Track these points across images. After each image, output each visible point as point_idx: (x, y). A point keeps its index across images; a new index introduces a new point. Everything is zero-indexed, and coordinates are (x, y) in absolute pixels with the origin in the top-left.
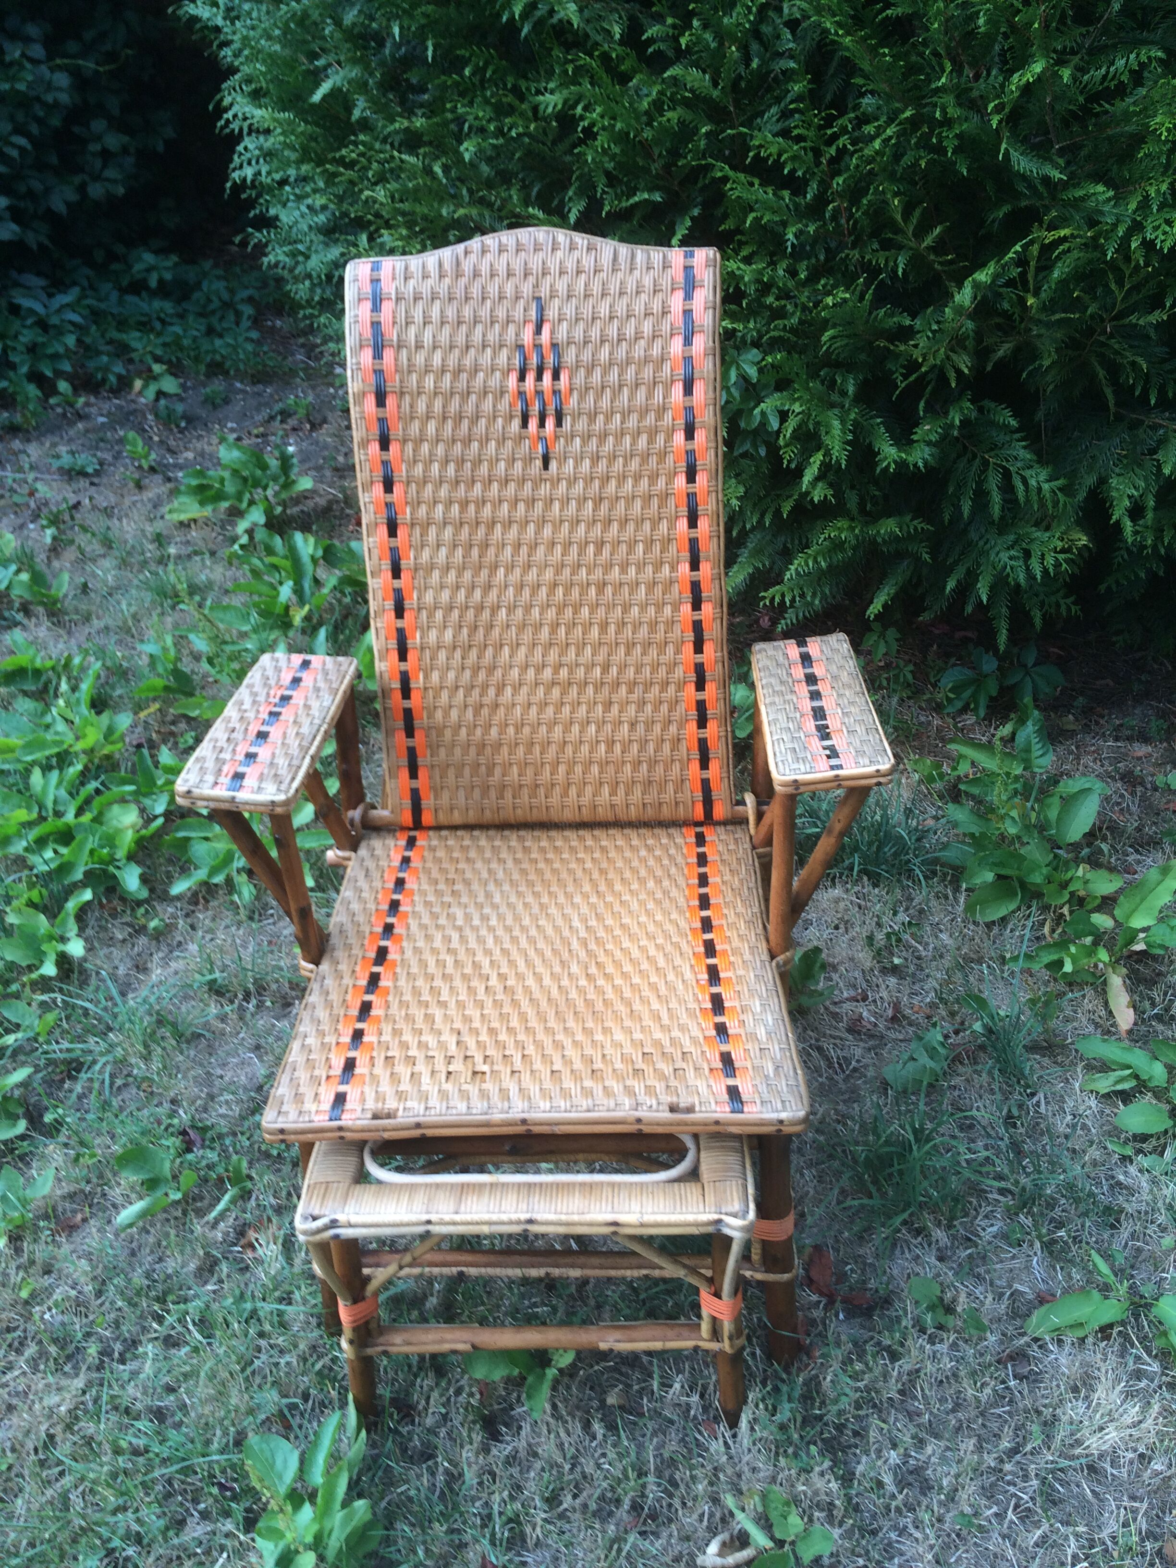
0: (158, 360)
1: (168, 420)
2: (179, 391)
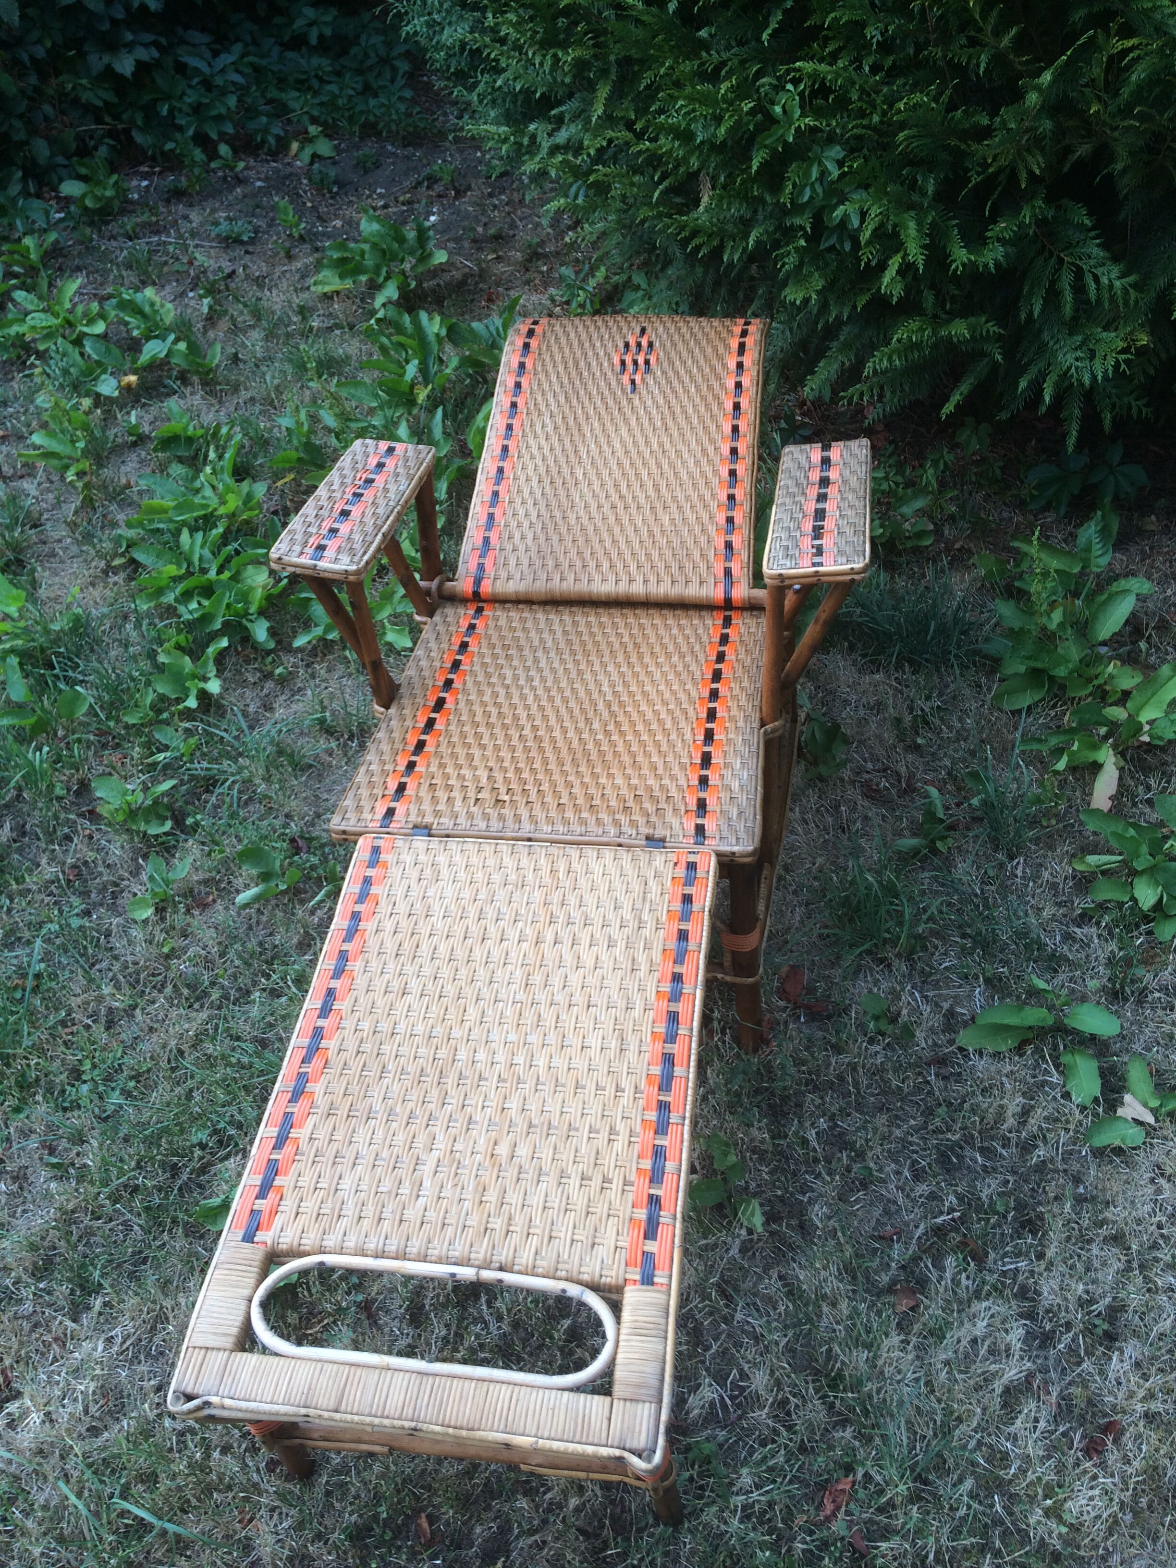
0: (314, 121)
1: (321, 185)
2: (333, 154)
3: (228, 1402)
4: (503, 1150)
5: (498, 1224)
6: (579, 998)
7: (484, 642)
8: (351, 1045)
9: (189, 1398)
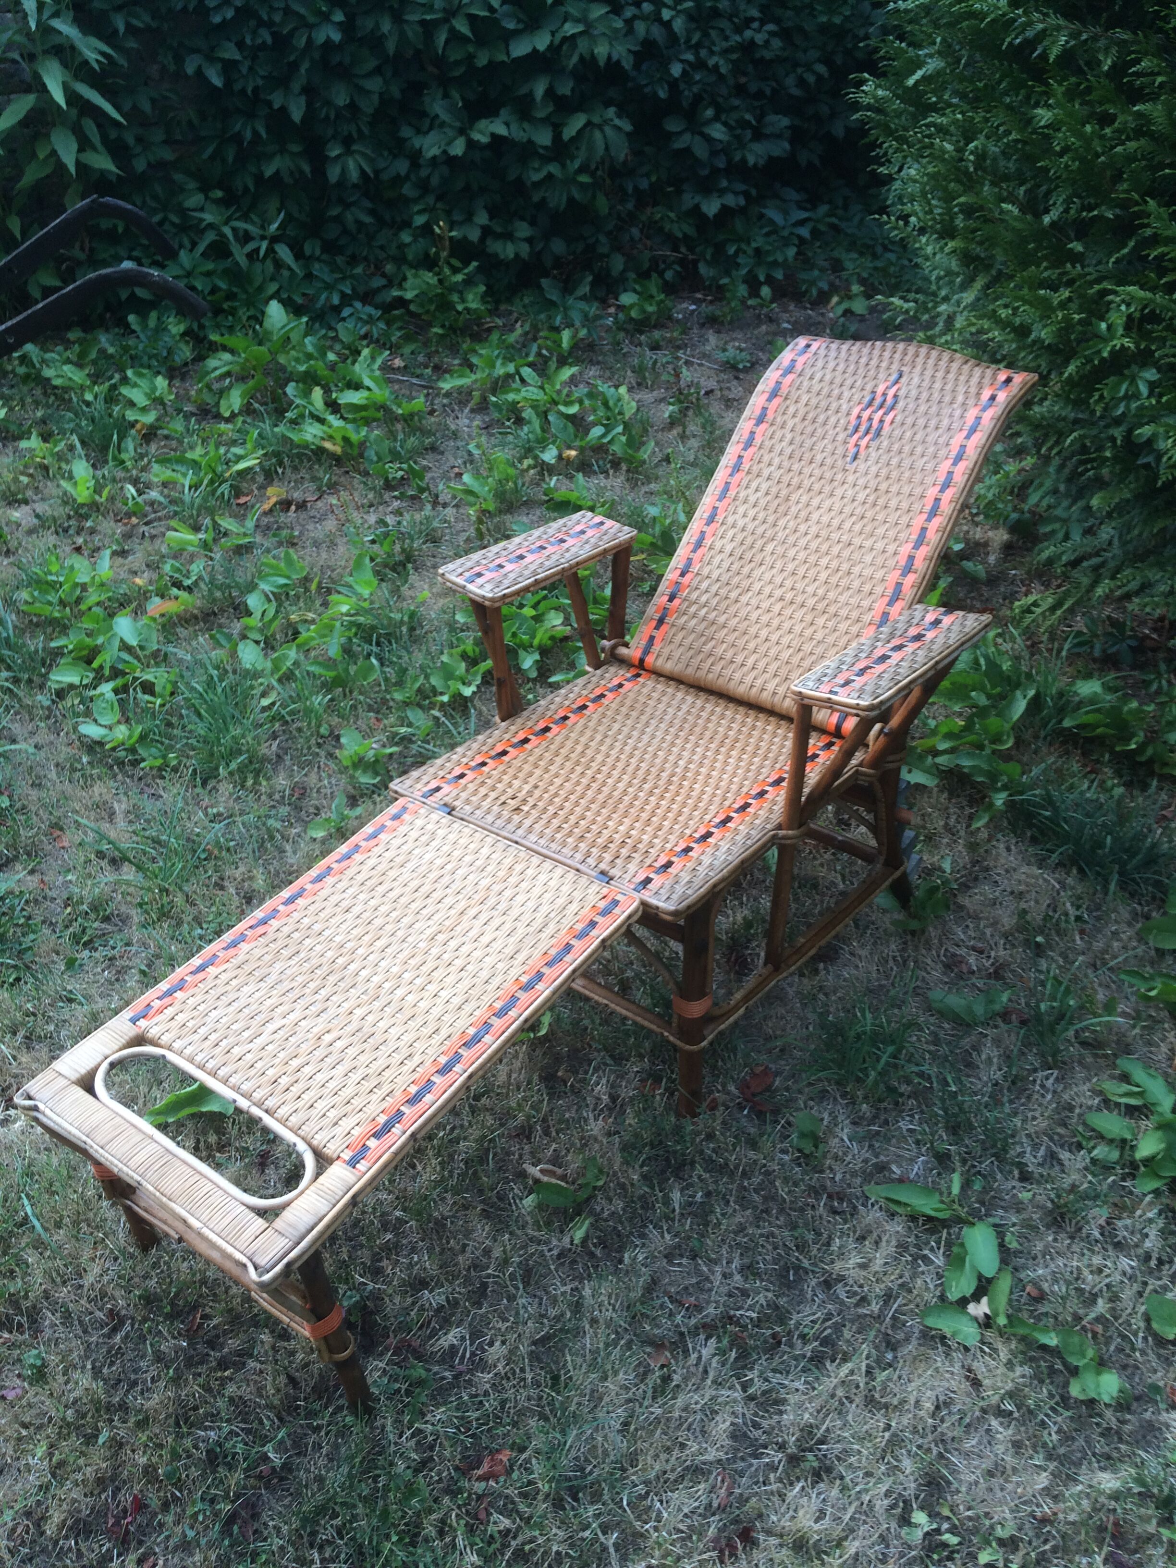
2: (865, 312)
3: (48, 1112)
4: (328, 1038)
5: (284, 1081)
6: (459, 963)
7: (619, 699)
8: (286, 930)
9: (30, 1098)
